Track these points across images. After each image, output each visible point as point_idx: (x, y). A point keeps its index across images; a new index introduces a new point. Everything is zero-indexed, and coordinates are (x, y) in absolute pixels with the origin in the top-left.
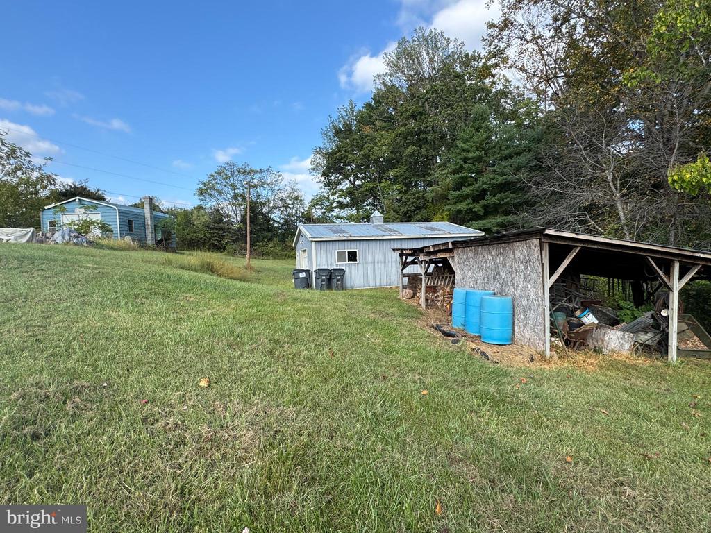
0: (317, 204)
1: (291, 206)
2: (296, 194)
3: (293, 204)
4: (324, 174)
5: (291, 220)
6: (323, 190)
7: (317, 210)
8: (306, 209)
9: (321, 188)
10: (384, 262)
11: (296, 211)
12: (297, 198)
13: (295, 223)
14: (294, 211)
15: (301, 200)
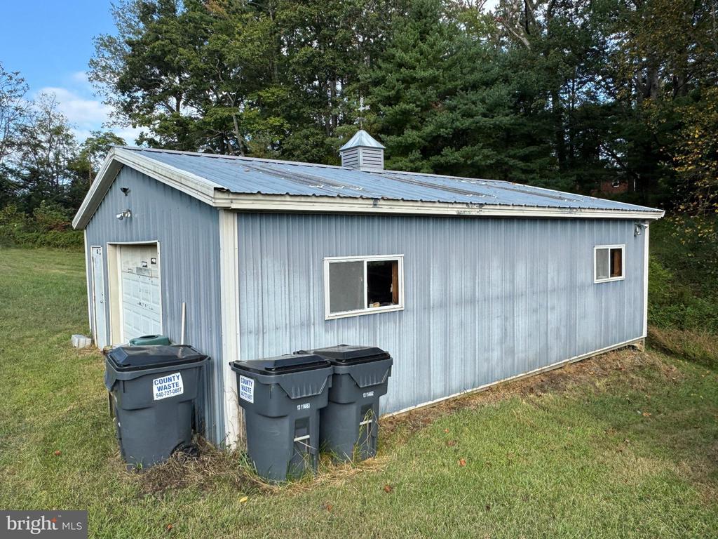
0: (98, 149)
1: (46, 145)
2: (57, 123)
3: (49, 141)
4: (123, 87)
5: (46, 173)
6: (114, 119)
7: (99, 160)
8: (78, 153)
9: (111, 115)
10: (472, 301)
11: (57, 155)
12: (58, 131)
13: (53, 178)
14: (51, 155)
15: (67, 136)
